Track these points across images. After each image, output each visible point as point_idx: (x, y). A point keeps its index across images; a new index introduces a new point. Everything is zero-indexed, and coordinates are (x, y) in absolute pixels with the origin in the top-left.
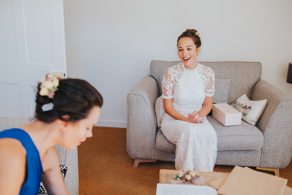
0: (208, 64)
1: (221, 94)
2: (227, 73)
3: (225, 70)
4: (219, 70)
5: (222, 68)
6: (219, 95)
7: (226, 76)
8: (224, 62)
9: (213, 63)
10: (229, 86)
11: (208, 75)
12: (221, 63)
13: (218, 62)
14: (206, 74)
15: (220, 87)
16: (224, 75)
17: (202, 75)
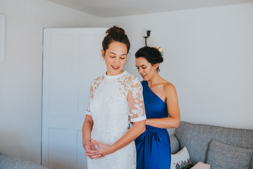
0: (230, 130)
1: (239, 164)
2: (250, 143)
3: (248, 139)
4: (241, 138)
5: (245, 137)
6: (237, 165)
7: (249, 145)
8: (248, 130)
9: (236, 130)
10: (249, 157)
11: (128, 87)
12: (244, 131)
13: (241, 129)
14: (126, 85)
15: (239, 156)
16: (246, 144)
17: (121, 84)
